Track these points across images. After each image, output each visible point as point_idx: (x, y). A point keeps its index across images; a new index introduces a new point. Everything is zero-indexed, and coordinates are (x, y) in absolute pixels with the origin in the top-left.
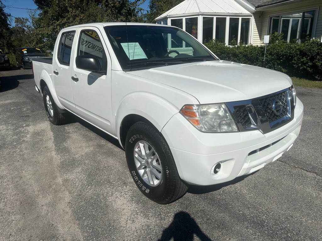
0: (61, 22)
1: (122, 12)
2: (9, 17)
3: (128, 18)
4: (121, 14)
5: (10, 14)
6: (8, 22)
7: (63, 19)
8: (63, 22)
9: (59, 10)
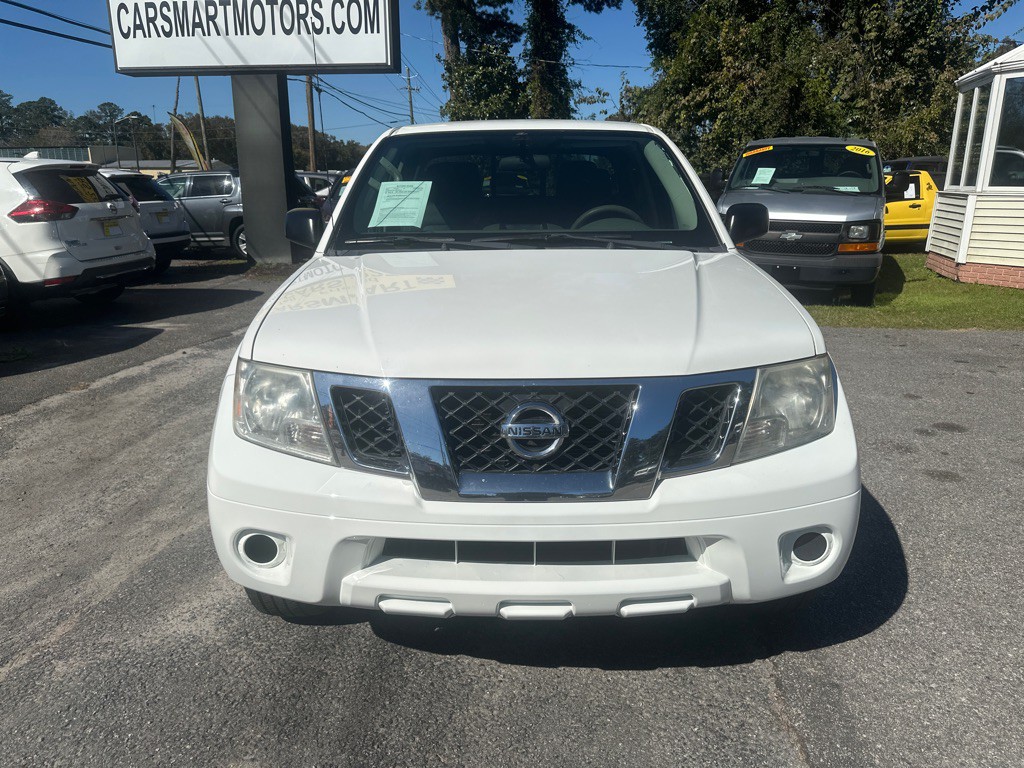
0: (694, 98)
1: (906, 55)
2: (575, 91)
3: (927, 75)
4: (903, 63)
5: (580, 83)
6: (572, 103)
7: (700, 91)
8: (698, 98)
9: (692, 63)
